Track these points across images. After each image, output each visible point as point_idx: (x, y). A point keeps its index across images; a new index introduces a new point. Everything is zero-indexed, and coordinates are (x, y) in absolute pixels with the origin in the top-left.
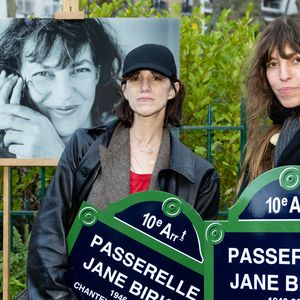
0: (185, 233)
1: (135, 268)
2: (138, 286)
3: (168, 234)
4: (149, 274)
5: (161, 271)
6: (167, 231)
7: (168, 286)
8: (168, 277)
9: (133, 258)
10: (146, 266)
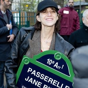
0: (63, 66)
1: (45, 80)
2: (46, 87)
3: (57, 66)
4: (50, 82)
5: (55, 81)
6: (56, 65)
7: (57, 86)
8: (57, 83)
9: (44, 76)
10: (49, 79)
